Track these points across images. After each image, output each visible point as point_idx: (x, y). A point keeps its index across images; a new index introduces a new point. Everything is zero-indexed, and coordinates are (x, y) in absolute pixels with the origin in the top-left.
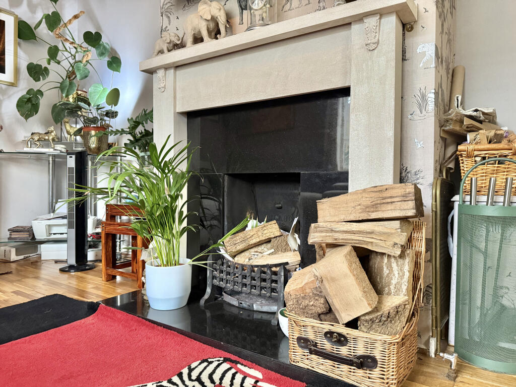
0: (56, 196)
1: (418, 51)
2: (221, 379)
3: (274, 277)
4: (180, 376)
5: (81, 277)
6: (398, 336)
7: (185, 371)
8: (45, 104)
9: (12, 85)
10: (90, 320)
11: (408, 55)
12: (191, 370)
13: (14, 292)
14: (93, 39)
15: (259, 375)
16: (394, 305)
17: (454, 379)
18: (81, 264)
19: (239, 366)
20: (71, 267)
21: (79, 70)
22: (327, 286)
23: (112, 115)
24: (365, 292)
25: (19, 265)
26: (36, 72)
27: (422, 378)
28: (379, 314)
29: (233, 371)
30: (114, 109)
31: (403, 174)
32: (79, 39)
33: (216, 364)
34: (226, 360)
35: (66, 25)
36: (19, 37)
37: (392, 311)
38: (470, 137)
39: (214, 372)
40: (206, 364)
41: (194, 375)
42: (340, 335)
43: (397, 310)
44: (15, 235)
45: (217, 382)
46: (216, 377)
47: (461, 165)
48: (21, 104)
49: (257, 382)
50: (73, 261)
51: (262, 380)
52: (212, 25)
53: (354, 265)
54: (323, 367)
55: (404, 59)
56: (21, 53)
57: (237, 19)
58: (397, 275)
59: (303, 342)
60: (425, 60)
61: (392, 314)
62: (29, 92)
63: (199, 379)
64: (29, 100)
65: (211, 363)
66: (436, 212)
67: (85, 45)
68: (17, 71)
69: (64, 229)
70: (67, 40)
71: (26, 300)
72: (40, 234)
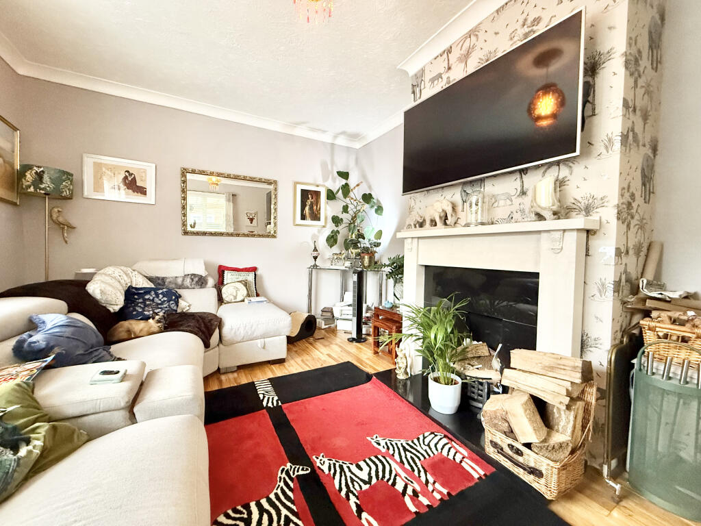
0: (344, 289)
1: (600, 251)
2: (442, 449)
3: (480, 387)
4: (418, 439)
5: (360, 348)
6: (558, 464)
7: (421, 437)
8: (340, 238)
9: (324, 227)
10: (368, 385)
11: (590, 253)
12: (424, 438)
13: (327, 355)
14: (367, 198)
15: (466, 454)
16: (559, 441)
17: (618, 503)
18: (359, 338)
19: (453, 443)
20: (354, 339)
21: (359, 217)
22: (510, 416)
23: (378, 245)
24: (535, 430)
25: (326, 331)
26: (336, 220)
27: (588, 492)
28: (547, 444)
29: (449, 446)
30: (379, 241)
31: (585, 338)
32: (359, 197)
33: (439, 437)
34: (445, 436)
35: (352, 190)
36: (328, 199)
37: (556, 445)
38: (654, 314)
39: (437, 443)
40: (433, 436)
41: (427, 441)
42: (518, 450)
43: (561, 445)
44: (324, 314)
45: (440, 451)
46: (440, 446)
47: (644, 335)
48: (328, 240)
49: (463, 458)
50: (354, 335)
51: (467, 458)
52: (442, 214)
53: (528, 411)
54: (507, 464)
55: (587, 255)
56: (328, 207)
57: (459, 208)
58: (564, 420)
59: (495, 445)
60: (605, 258)
61: (556, 447)
62: (332, 232)
63: (428, 445)
64: (333, 236)
65: (436, 435)
66: (610, 374)
67: (361, 200)
68: (326, 218)
69: (350, 312)
70: (352, 198)
71: (335, 363)
72: (336, 314)
